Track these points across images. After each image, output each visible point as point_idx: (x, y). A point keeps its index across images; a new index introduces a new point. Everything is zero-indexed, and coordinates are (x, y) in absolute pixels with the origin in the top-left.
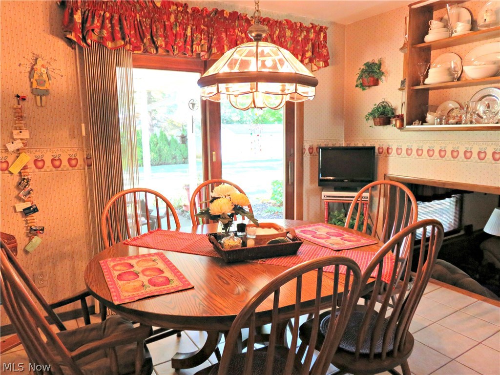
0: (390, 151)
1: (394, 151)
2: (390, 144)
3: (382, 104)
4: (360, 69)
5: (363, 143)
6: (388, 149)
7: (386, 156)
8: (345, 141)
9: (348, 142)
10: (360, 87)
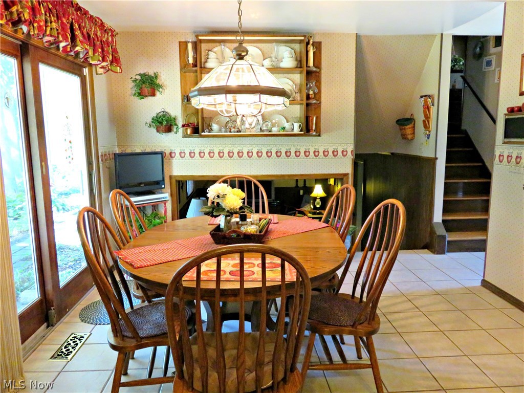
0: (173, 155)
1: (178, 155)
2: (173, 149)
3: (162, 113)
4: (132, 78)
5: (142, 149)
6: (171, 153)
7: (169, 159)
8: (119, 148)
9: (123, 149)
10: (138, 96)
